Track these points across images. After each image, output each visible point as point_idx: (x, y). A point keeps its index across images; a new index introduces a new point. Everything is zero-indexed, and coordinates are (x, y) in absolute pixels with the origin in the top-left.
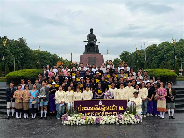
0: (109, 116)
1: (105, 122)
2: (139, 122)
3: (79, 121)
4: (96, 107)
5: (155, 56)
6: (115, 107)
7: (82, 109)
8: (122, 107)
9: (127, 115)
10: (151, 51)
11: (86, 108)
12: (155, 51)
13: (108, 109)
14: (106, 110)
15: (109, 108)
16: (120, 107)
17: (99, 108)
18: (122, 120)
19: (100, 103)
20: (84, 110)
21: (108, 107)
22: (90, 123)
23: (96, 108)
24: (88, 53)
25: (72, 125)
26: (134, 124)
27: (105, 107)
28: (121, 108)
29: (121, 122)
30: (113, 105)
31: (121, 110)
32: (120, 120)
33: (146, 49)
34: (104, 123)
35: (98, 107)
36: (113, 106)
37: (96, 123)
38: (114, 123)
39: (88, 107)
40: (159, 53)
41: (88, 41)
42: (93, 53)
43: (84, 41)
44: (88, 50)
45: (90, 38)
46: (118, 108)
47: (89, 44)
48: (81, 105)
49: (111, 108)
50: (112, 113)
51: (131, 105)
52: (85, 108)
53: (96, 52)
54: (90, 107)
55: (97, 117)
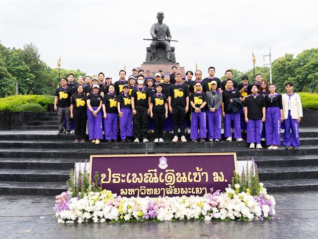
0: (184, 197)
1: (174, 214)
2: (269, 215)
3: (101, 210)
4: (151, 174)
5: (289, 78)
6: (203, 174)
7: (112, 179)
8: (221, 173)
9: (235, 196)
10: (282, 68)
11: (123, 176)
12: (290, 68)
13: (184, 179)
14: (178, 181)
15: (187, 176)
16: (215, 174)
17: (158, 176)
18: (219, 209)
19: (163, 164)
20: (118, 182)
21: (184, 174)
22: (133, 216)
23: (149, 176)
24: (153, 63)
25: (80, 221)
26: (254, 221)
27: (175, 173)
28: (218, 177)
29: (217, 216)
30: (197, 168)
31: (217, 181)
32: (215, 210)
33: (272, 63)
34: (169, 217)
35: (155, 174)
36: (197, 172)
37: (147, 217)
38: (197, 217)
39: (129, 174)
40: (297, 71)
41: (152, 38)
42: (164, 64)
43: (144, 39)
44: (153, 58)
45: (156, 32)
46: (211, 177)
47: (154, 45)
48: (109, 170)
49: (192, 177)
50: (195, 190)
51: (245, 169)
52: (120, 177)
53: (170, 61)
54: (134, 175)
55: (153, 200)
